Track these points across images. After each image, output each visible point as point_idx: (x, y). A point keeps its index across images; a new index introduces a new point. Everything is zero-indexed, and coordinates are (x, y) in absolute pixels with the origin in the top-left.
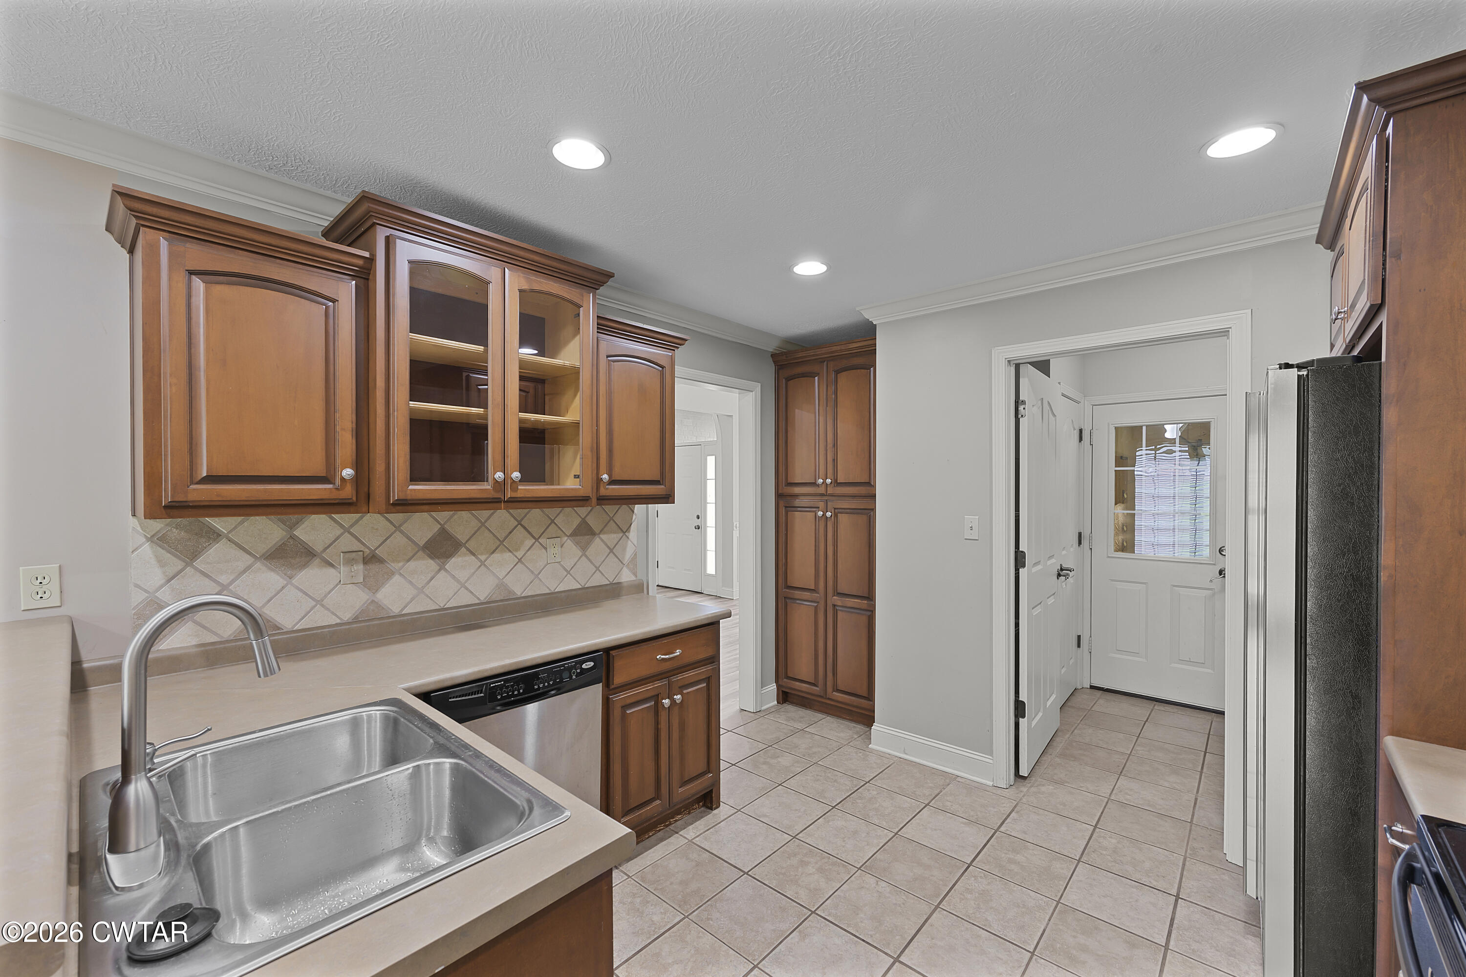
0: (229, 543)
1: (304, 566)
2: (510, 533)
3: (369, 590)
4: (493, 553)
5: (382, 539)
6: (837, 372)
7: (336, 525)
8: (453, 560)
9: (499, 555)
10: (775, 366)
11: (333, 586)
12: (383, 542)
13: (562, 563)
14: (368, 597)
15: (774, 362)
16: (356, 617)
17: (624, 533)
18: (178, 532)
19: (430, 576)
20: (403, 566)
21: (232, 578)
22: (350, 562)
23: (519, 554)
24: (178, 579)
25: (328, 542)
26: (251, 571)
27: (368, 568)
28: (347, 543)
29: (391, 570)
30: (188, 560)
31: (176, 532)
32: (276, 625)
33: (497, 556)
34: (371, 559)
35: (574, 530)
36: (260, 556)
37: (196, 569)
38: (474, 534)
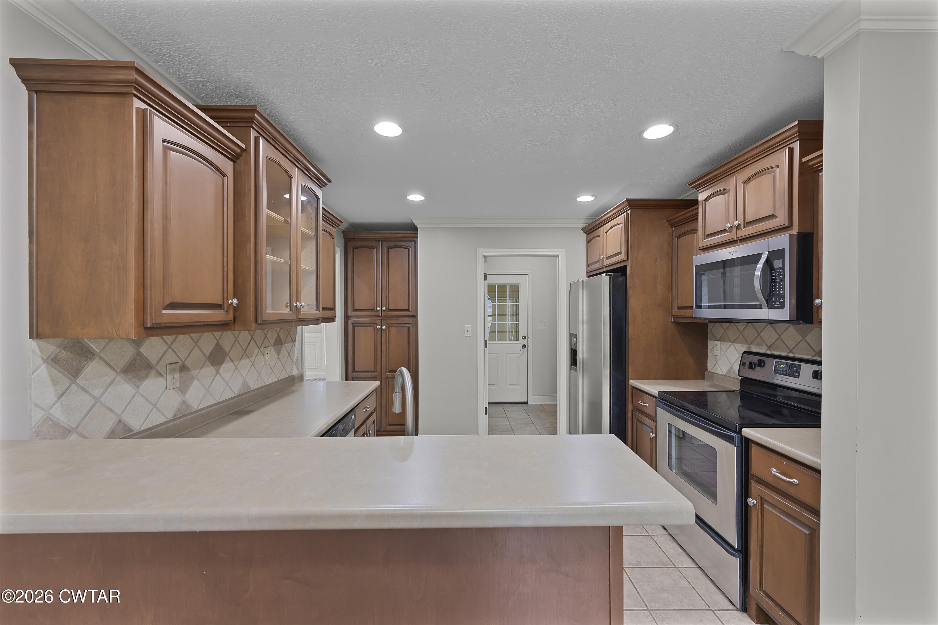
0: (101, 361)
1: (145, 377)
2: (249, 344)
3: (182, 393)
4: (241, 359)
5: (188, 352)
6: (388, 248)
7: (164, 343)
8: (223, 366)
9: (244, 361)
10: (344, 239)
11: (162, 392)
12: (189, 355)
13: (270, 364)
14: (181, 399)
15: (343, 236)
16: (175, 415)
17: (294, 342)
18: (66, 353)
19: (212, 378)
20: (199, 372)
21: (102, 391)
22: (173, 371)
23: (252, 359)
24: (66, 396)
25: (159, 356)
26: (114, 384)
27: (181, 375)
28: (171, 357)
29: (193, 376)
30: (73, 378)
31: (65, 352)
32: (130, 428)
33: (243, 361)
34: (184, 368)
35: (275, 341)
36: (120, 371)
37: (78, 385)
38: (233, 345)
